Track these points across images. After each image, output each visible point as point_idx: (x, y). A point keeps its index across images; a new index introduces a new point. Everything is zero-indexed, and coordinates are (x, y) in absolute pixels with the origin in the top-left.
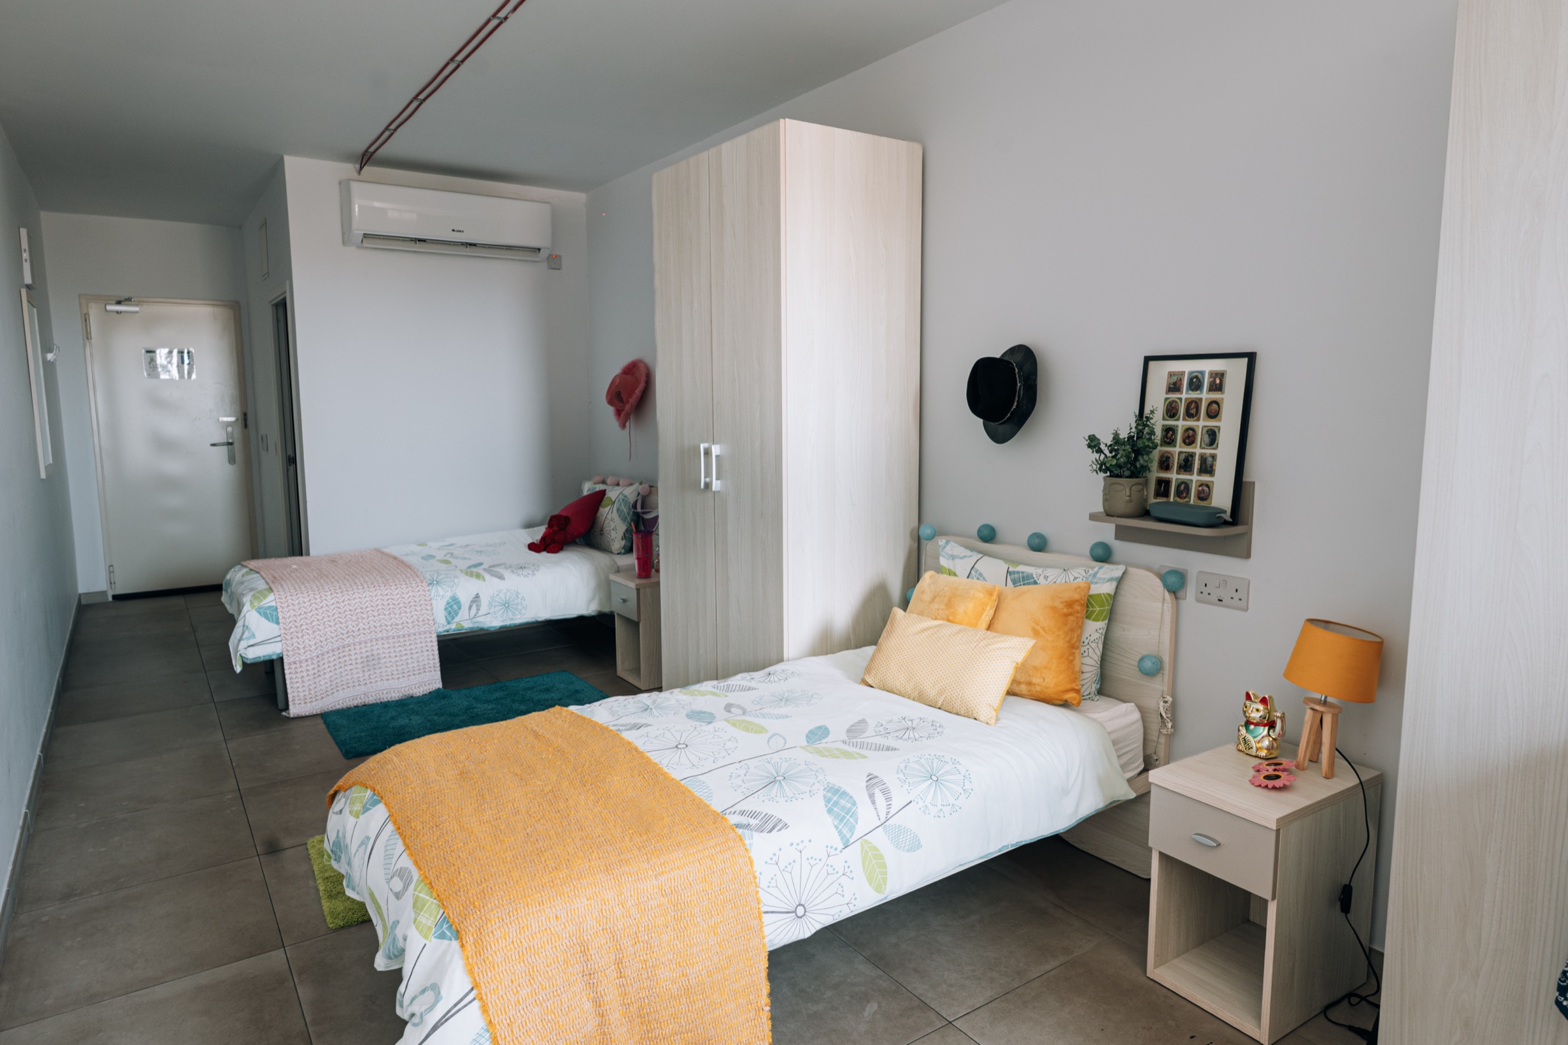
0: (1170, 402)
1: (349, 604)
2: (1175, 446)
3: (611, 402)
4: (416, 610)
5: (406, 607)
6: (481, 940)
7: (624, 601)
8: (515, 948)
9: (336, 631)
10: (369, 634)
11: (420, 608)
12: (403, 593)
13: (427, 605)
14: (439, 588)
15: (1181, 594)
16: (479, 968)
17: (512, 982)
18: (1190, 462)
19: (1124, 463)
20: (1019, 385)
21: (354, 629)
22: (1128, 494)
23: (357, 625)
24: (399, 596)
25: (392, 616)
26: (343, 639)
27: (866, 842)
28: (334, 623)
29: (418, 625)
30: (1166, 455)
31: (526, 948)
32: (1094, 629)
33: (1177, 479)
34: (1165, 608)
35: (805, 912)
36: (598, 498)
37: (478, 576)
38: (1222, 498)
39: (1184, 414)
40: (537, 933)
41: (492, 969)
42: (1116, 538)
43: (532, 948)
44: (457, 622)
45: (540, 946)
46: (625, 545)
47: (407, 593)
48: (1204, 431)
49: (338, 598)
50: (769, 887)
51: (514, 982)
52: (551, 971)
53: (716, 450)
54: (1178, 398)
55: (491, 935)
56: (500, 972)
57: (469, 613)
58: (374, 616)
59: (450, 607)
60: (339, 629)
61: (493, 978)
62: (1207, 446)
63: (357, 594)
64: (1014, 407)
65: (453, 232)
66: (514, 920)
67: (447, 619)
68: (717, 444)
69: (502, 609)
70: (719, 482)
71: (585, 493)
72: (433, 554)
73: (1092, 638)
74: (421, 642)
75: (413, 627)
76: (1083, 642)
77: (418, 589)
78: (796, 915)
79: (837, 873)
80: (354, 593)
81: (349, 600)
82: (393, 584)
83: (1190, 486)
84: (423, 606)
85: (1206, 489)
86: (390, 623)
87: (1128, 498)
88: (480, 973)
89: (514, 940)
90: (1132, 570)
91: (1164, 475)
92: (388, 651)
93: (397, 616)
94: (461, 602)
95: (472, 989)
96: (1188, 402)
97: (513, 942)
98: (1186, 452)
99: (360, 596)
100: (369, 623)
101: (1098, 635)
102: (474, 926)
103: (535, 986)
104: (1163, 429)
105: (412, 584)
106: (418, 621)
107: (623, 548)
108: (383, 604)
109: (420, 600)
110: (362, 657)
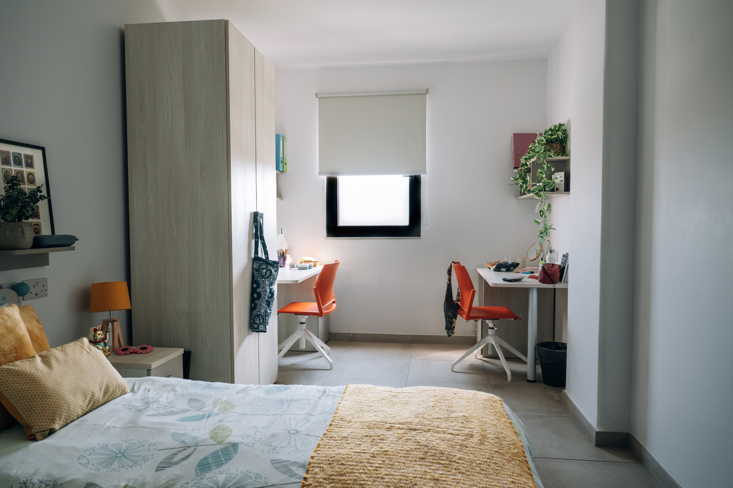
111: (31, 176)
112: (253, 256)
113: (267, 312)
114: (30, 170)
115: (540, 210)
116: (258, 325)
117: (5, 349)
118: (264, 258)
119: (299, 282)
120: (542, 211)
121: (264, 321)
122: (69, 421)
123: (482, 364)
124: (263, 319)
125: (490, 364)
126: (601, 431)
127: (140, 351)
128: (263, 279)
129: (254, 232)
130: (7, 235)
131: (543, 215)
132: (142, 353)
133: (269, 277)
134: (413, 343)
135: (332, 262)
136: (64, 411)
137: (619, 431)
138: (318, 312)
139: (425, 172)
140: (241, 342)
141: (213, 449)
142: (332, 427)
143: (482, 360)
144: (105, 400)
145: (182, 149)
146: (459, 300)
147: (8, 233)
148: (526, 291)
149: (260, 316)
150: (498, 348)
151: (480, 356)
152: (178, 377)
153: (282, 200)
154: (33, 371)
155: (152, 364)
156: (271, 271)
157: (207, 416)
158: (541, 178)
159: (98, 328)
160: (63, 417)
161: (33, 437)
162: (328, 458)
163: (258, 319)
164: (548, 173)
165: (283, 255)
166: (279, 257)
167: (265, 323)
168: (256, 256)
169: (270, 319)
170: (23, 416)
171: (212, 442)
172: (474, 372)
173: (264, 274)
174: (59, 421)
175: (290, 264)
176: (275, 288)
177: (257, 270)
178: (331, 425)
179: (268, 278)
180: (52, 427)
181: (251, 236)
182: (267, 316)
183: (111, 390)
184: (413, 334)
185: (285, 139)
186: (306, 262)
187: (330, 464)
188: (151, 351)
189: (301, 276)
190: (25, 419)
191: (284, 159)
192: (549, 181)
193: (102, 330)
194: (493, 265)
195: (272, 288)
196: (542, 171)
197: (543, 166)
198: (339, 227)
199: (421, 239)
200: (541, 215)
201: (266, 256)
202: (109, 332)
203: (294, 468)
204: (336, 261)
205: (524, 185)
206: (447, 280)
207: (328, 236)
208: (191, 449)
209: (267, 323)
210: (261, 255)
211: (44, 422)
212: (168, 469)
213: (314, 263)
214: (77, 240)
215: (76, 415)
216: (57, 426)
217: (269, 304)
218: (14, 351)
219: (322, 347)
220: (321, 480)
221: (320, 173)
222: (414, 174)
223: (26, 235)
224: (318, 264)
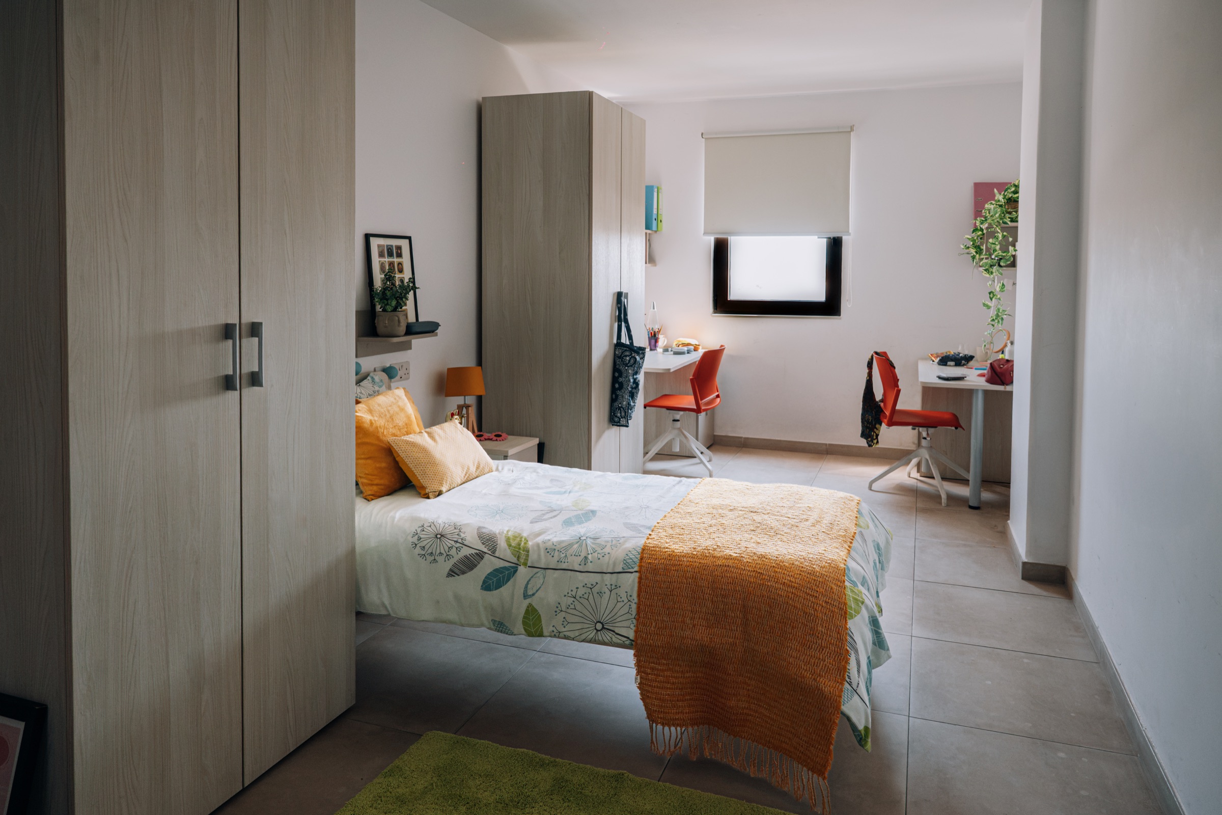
111: (400, 265)
112: (615, 341)
113: (630, 405)
114: (399, 260)
115: (990, 291)
116: (620, 419)
117: (400, 425)
118: (629, 344)
119: (672, 371)
120: (993, 293)
121: (626, 414)
122: (452, 487)
123: (916, 484)
124: (625, 412)
125: (925, 485)
126: (1031, 561)
127: (495, 438)
128: (626, 368)
129: (617, 314)
130: (386, 323)
131: (993, 297)
132: (497, 440)
133: (633, 365)
134: (827, 454)
135: (717, 348)
136: (449, 478)
137: (1053, 564)
138: (695, 407)
139: (848, 233)
140: (599, 437)
141: (575, 513)
142: (680, 506)
143: (917, 479)
144: (477, 474)
145: (540, 227)
146: (882, 401)
147: (387, 322)
148: (970, 393)
149: (622, 409)
150: (932, 464)
151: (915, 474)
152: (535, 462)
153: (656, 266)
154: (424, 443)
155: (509, 451)
156: (636, 359)
157: (568, 492)
158: (994, 251)
159: (454, 413)
160: (448, 482)
161: (427, 495)
162: (671, 524)
163: (619, 411)
164: (1004, 244)
165: (655, 335)
166: (649, 337)
167: (627, 416)
168: (619, 341)
169: (634, 413)
170: (419, 478)
171: (574, 508)
172: (900, 493)
173: (627, 362)
174: (445, 486)
175: (664, 347)
176: (641, 377)
177: (619, 357)
178: (679, 504)
179: (631, 366)
180: (441, 489)
181: (614, 319)
182: (631, 410)
183: (481, 466)
184: (828, 442)
185: (659, 191)
186: (684, 345)
187: (672, 528)
188: (505, 439)
189: (674, 363)
190: (421, 481)
191: (659, 215)
192: (1004, 254)
193: (458, 415)
194: (938, 356)
195: (636, 378)
196: (994, 240)
197: (996, 235)
198: (730, 301)
199: (840, 319)
200: (990, 297)
201: (631, 341)
202: (464, 417)
203: (642, 529)
204: (722, 346)
205: (978, 256)
206: (866, 375)
207: (715, 312)
208: (557, 512)
209: (630, 417)
210: (625, 340)
211: (435, 485)
212: (540, 523)
213: (695, 347)
214: (440, 326)
215: (456, 483)
216: (444, 489)
217: (633, 395)
218: (405, 427)
219: (702, 453)
220: (662, 536)
221: (705, 233)
222: (832, 236)
223: (401, 324)
224: (700, 347)
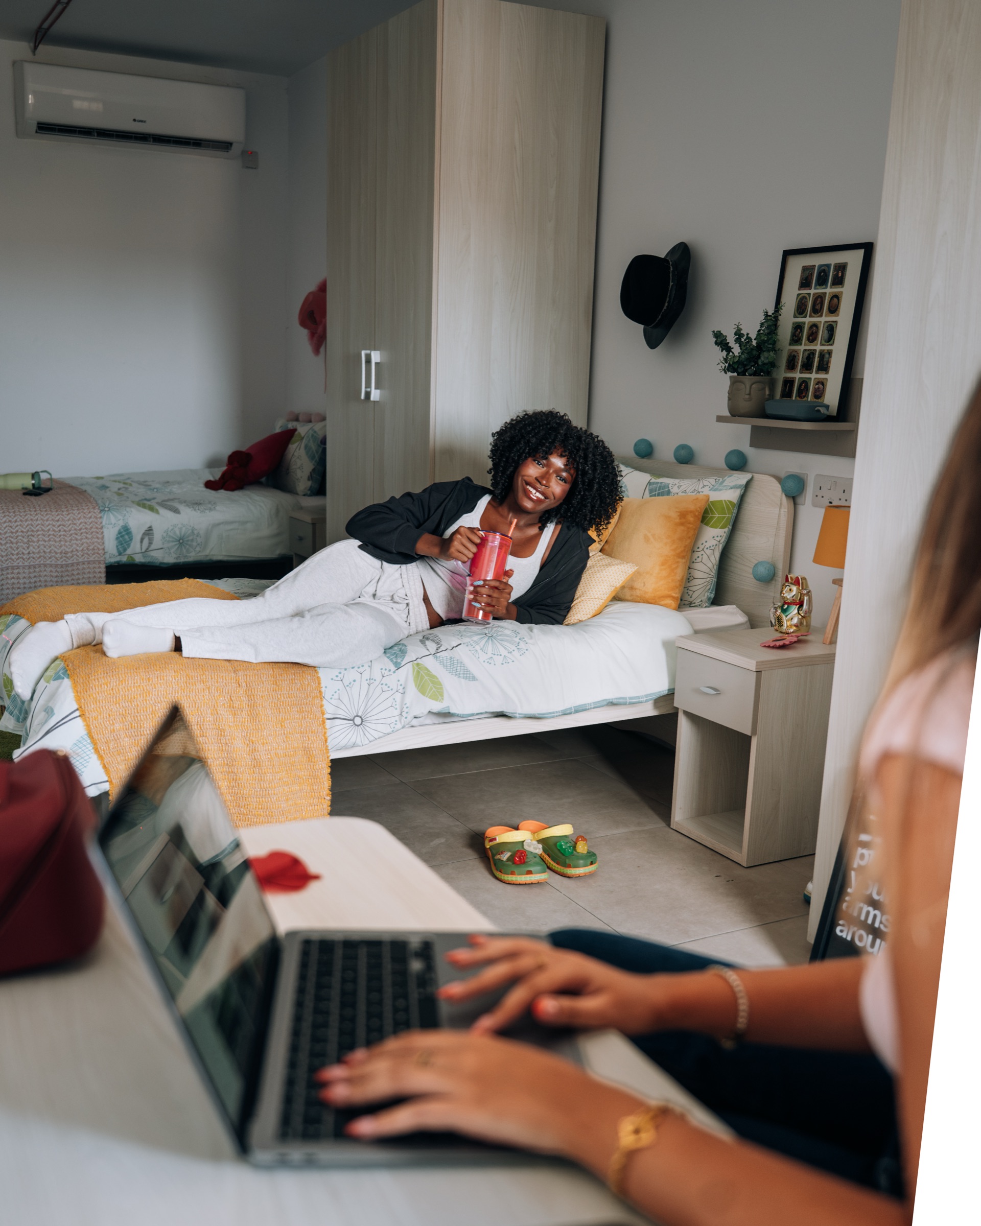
0: (800, 299)
1: (21, 525)
2: (801, 344)
3: (303, 323)
4: (87, 538)
5: (76, 534)
6: (89, 682)
7: (301, 539)
8: (114, 694)
9: (6, 550)
10: (38, 558)
11: (91, 536)
12: (74, 519)
13: (97, 533)
14: (111, 516)
15: (799, 500)
16: (85, 700)
17: (109, 716)
18: (811, 360)
19: (747, 359)
20: (671, 284)
21: (24, 551)
22: (748, 392)
23: (28, 548)
24: (70, 522)
25: (62, 543)
26: (13, 560)
27: (418, 664)
28: (5, 542)
29: (87, 554)
30: (794, 353)
31: (122, 696)
32: (713, 537)
33: (800, 378)
34: (782, 513)
35: (362, 721)
36: (288, 436)
37: (151, 509)
38: (832, 397)
39: (810, 311)
40: (132, 687)
41: (94, 702)
42: (751, 446)
43: (127, 697)
44: (129, 555)
45: (133, 697)
46: (311, 487)
47: (79, 519)
48: (825, 326)
49: (10, 517)
50: (331, 699)
51: (111, 717)
52: (140, 716)
53: (376, 357)
54: (808, 294)
55: (96, 681)
56: (100, 706)
57: (141, 545)
58: (45, 541)
59: (122, 536)
60: (9, 549)
61: (95, 709)
62: (826, 342)
63: (29, 515)
64: (665, 308)
65: (134, 122)
66: (115, 675)
67: (118, 549)
68: (377, 350)
69: (176, 545)
70: (378, 391)
71: (278, 430)
72: (108, 485)
73: (708, 545)
74: (89, 572)
75: (82, 556)
76: (698, 548)
77: (90, 515)
78: (354, 723)
79: (392, 689)
80: (26, 515)
81: (21, 521)
82: (65, 510)
83: (809, 385)
84: (94, 534)
85: (821, 386)
86: (59, 551)
87: (747, 397)
88: (86, 703)
89: (114, 688)
90: (756, 476)
91: (790, 375)
92: (56, 579)
93: (67, 544)
94: (133, 533)
95: (77, 709)
96: (815, 297)
97: (112, 689)
98: (809, 350)
99: (32, 517)
100: (39, 547)
101: (714, 542)
102: (84, 673)
103: (126, 724)
104: (793, 327)
105: (84, 509)
106: (88, 549)
107: (309, 490)
108: (54, 530)
109: (92, 528)
110: (30, 582)
